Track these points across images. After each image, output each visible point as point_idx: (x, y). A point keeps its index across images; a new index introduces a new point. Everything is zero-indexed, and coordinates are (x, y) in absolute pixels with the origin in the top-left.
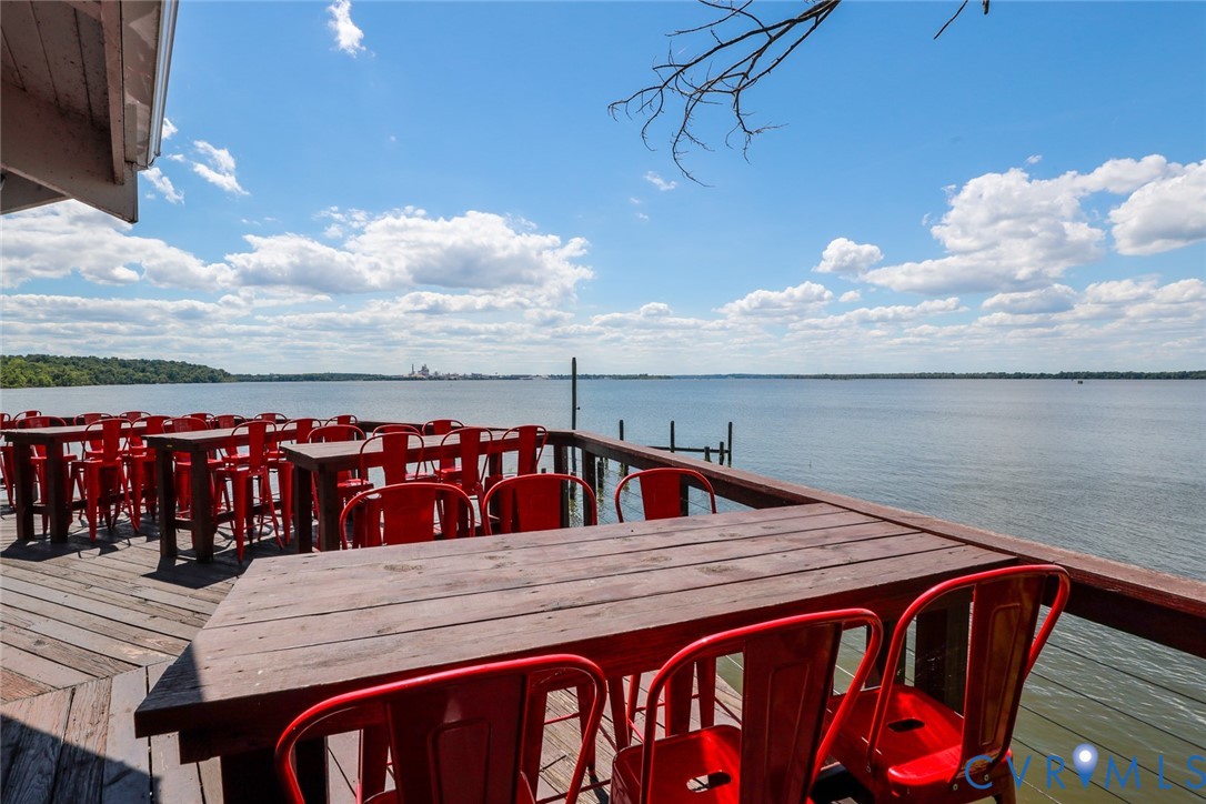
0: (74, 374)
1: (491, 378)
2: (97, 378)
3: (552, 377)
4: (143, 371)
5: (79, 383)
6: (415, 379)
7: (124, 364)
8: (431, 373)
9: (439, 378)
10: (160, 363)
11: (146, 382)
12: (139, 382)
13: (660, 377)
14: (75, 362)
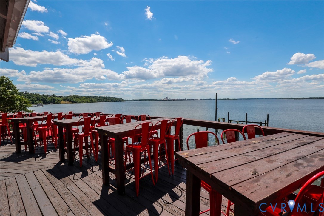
0: (94, 100)
1: (184, 100)
2: (98, 101)
3: (201, 99)
4: (106, 99)
5: (94, 102)
6: (165, 100)
7: (103, 98)
8: (169, 99)
9: (171, 100)
10: (109, 97)
11: (107, 102)
12: (106, 102)
13: (233, 99)
14: (94, 97)
